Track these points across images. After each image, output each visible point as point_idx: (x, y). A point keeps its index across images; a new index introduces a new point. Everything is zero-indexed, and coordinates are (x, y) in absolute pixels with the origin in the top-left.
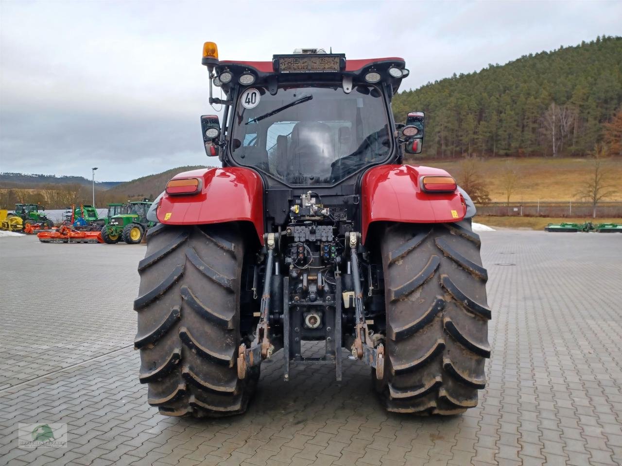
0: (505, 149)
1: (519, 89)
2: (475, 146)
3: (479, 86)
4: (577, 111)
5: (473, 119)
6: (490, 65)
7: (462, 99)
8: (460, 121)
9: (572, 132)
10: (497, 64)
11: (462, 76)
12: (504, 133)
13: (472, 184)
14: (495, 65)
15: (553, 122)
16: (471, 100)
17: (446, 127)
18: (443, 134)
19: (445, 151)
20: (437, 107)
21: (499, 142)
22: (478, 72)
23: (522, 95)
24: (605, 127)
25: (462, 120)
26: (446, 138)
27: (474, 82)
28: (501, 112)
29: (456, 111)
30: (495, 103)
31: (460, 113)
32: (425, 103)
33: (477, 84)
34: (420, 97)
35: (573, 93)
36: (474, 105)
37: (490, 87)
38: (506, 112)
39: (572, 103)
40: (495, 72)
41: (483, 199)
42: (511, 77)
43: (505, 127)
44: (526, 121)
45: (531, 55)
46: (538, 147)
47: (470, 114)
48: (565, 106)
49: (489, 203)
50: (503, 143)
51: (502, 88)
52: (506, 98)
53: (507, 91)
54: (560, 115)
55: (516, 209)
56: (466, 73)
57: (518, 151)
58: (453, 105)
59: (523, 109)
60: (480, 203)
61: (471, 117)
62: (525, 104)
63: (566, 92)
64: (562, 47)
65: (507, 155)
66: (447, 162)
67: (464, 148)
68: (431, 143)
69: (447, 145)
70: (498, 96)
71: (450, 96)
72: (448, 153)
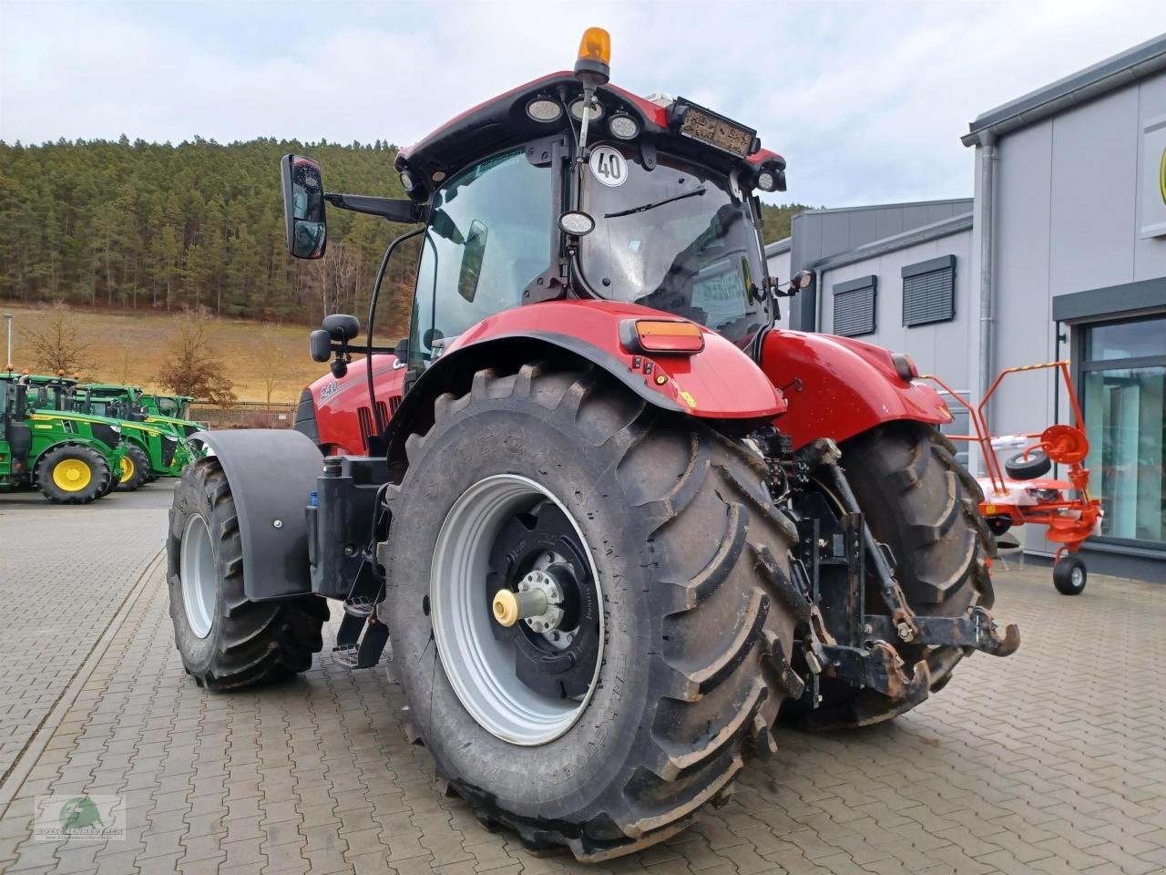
0: (242, 305)
1: (260, 196)
2: (180, 290)
3: (182, 173)
4: (359, 256)
5: (175, 237)
6: (197, 137)
7: (150, 192)
8: (147, 236)
9: (353, 290)
10: (212, 140)
11: (141, 145)
12: (237, 273)
13: (199, 364)
14: (208, 140)
15: (322, 268)
16: (167, 198)
17: (116, 242)
18: (109, 256)
19: (115, 291)
20: (91, 196)
21: (229, 289)
22: (175, 145)
23: (267, 209)
24: (399, 289)
25: (152, 234)
26: (114, 265)
27: (171, 163)
28: (230, 234)
29: (135, 213)
30: (220, 215)
31: (146, 221)
32: (61, 182)
33: (180, 170)
34: (47, 167)
35: (352, 224)
36: (176, 209)
37: (205, 181)
38: (240, 235)
39: (351, 240)
40: (212, 155)
41: (220, 394)
42: (243, 172)
43: (239, 262)
44: (275, 258)
45: (274, 140)
46: (298, 308)
47: (168, 224)
48: (341, 244)
49: (231, 404)
50: (237, 292)
51: (228, 189)
52: (237, 208)
53: (240, 197)
54: (333, 258)
55: (282, 417)
56: (150, 142)
57: (263, 311)
58: (130, 200)
59: (270, 235)
60: (215, 403)
61: (169, 231)
62: (274, 227)
63: (342, 220)
64: (324, 141)
65: (242, 315)
66: (121, 315)
67: (157, 291)
68: (81, 271)
69: (118, 281)
70: (222, 202)
71: (121, 180)
72: (124, 296)
